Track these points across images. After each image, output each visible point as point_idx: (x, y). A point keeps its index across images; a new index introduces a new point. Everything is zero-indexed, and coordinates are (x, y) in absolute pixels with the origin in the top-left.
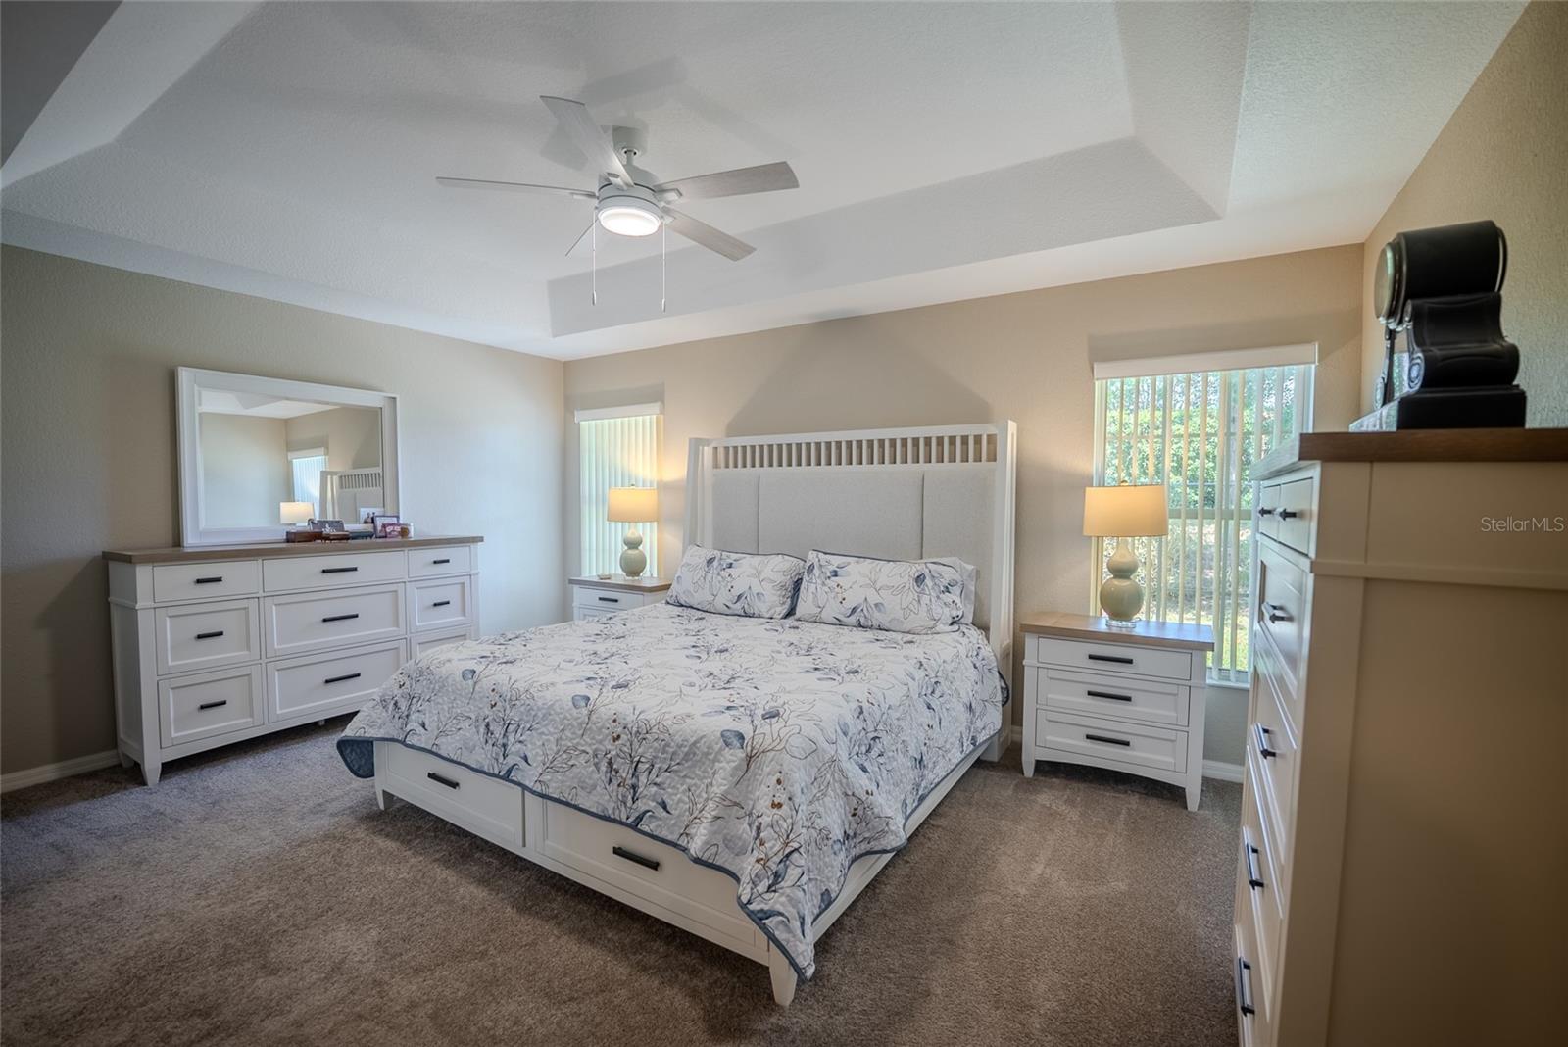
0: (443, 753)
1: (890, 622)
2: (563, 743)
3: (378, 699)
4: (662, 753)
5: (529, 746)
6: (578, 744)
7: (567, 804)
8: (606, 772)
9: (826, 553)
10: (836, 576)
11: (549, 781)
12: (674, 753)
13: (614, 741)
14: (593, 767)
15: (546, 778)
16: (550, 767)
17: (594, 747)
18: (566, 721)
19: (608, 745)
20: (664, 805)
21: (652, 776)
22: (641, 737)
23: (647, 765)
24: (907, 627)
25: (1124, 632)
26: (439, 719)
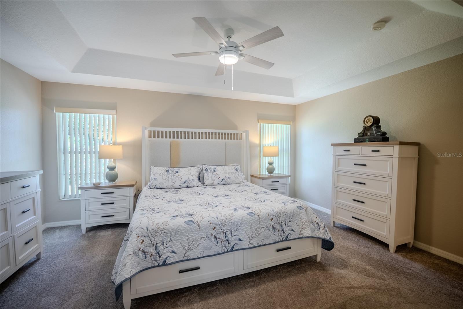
0: (192, 257)
1: (232, 182)
2: (253, 228)
3: (132, 253)
4: (287, 218)
5: (240, 235)
6: (259, 226)
7: (261, 246)
8: (273, 230)
9: (208, 165)
10: (215, 171)
11: (253, 242)
12: (290, 216)
13: (272, 220)
14: (268, 231)
15: (252, 241)
16: (252, 238)
17: (265, 225)
18: (251, 222)
19: (270, 222)
20: (293, 230)
21: (287, 225)
22: (279, 216)
23: (284, 223)
24: (237, 182)
25: (271, 176)
26: (183, 246)
